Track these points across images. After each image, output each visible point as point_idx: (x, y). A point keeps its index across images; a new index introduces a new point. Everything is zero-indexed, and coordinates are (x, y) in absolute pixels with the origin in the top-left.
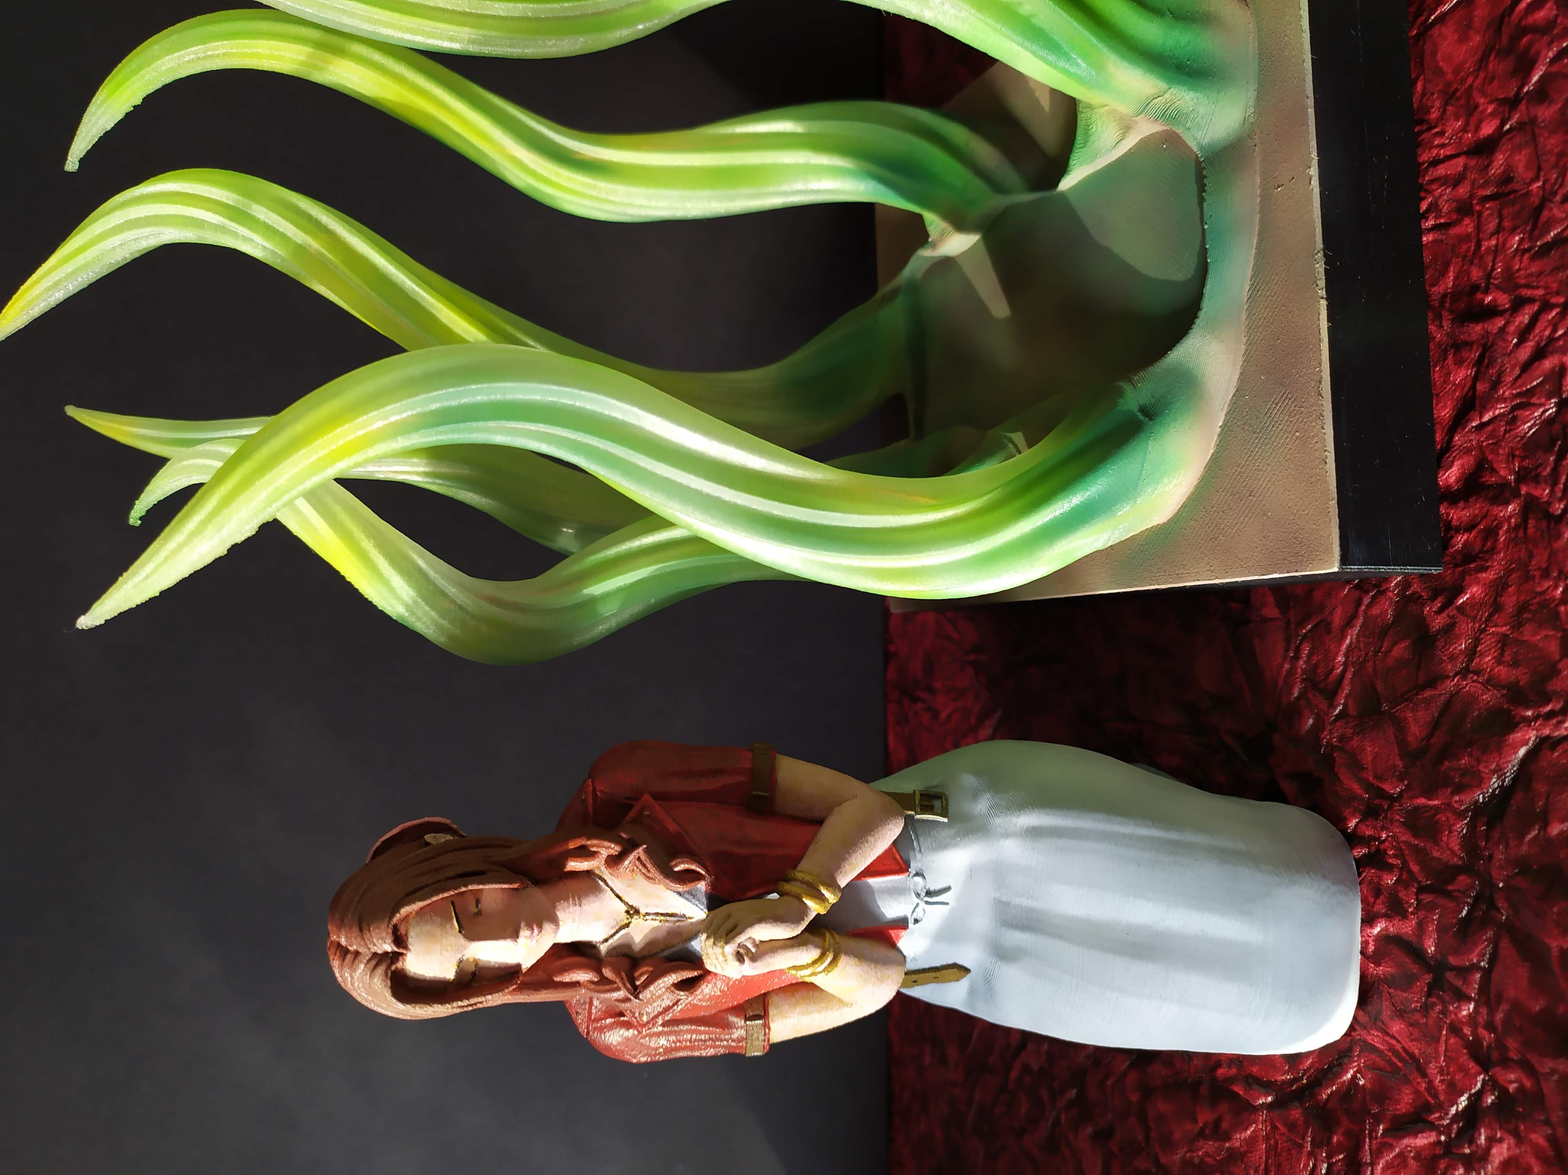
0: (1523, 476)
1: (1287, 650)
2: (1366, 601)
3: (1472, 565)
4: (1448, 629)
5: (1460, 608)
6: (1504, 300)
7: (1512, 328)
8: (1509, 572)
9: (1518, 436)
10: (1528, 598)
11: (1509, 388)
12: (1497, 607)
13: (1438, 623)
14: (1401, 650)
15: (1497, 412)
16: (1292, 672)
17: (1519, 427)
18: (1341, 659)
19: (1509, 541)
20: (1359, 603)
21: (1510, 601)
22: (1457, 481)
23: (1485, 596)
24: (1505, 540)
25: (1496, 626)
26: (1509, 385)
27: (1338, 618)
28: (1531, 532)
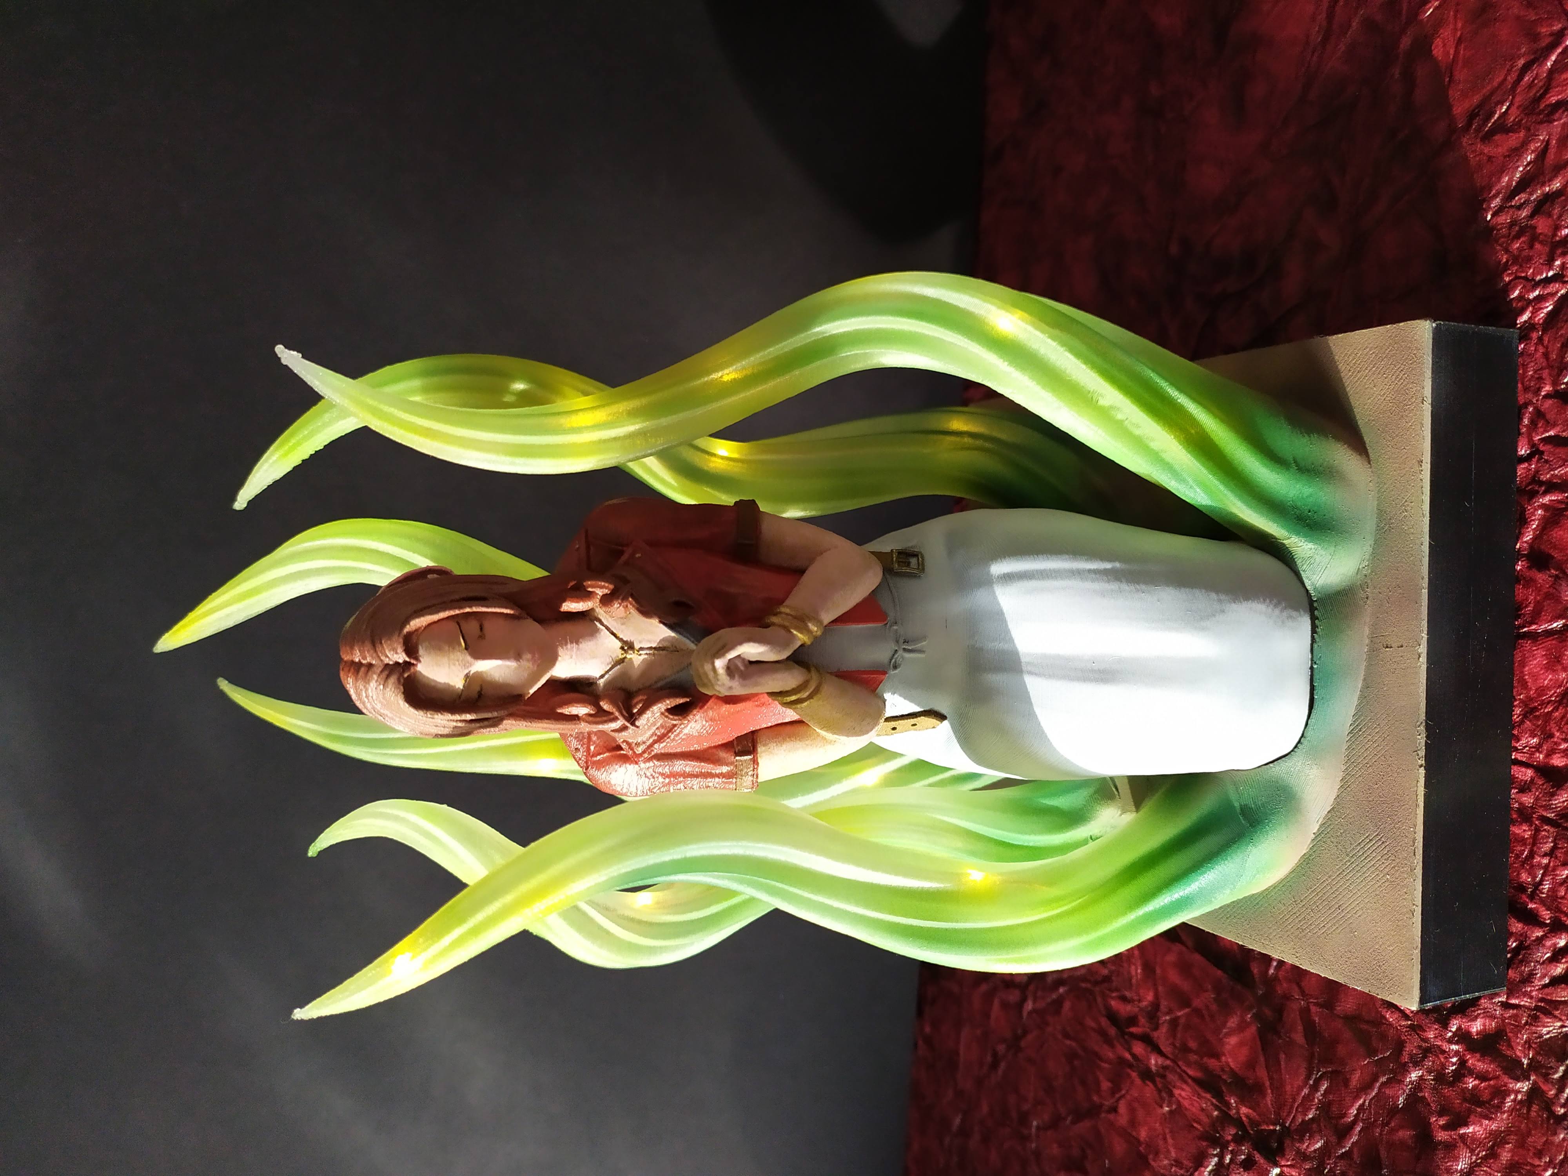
0: (1534, 1066)
1: (1308, 1077)
2: (1383, 1079)
3: (1479, 1110)
4: (1450, 1148)
5: (1463, 1137)
6: (1546, 915)
7: (1548, 943)
8: (1508, 1131)
9: (1536, 1033)
10: (1521, 1161)
11: (1537, 990)
12: (1493, 1154)
13: (1442, 1136)
14: (1405, 1134)
15: (1522, 1003)
16: (1309, 1098)
17: (1538, 1026)
18: (1354, 1111)
19: (1511, 1111)
20: (1375, 1079)
21: (1505, 1156)
22: (1478, 1033)
23: (1485, 1138)
24: (1510, 1106)
25: (1489, 1167)
26: (1537, 988)
27: (1355, 1079)
28: (1533, 1114)
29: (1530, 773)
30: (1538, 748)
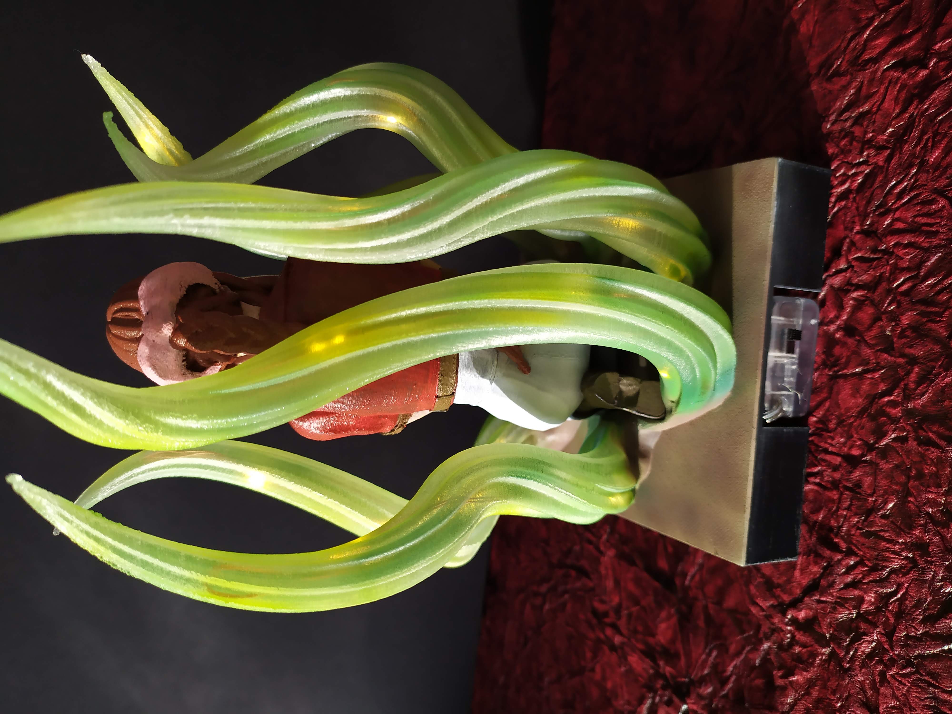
0: (833, 638)
1: (706, 648)
2: (748, 648)
3: (801, 666)
4: (784, 689)
5: (791, 682)
6: (844, 546)
7: (844, 563)
8: (817, 679)
9: (835, 618)
10: (823, 697)
11: (836, 592)
12: (808, 693)
13: (780, 682)
14: (759, 682)
15: (828, 600)
16: (706, 661)
17: (836, 614)
18: (730, 669)
19: (820, 665)
20: (743, 648)
21: (815, 693)
22: (803, 618)
23: (804, 683)
24: (818, 663)
25: (805, 701)
26: (836, 590)
27: (733, 648)
28: (831, 668)
29: (839, 459)
30: (844, 444)
